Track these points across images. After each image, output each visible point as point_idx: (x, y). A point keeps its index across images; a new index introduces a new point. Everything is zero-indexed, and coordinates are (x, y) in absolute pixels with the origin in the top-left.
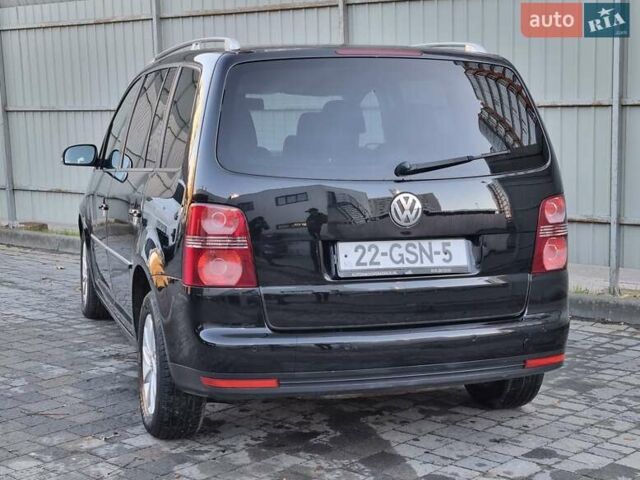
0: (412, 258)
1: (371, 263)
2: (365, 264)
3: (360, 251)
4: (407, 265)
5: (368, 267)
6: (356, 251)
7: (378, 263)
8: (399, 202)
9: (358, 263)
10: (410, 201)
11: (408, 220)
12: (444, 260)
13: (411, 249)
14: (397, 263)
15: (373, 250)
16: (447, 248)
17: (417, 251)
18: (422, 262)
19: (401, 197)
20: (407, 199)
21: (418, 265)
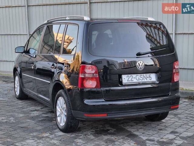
0: (142, 79)
1: (131, 80)
2: (130, 81)
3: (128, 77)
5: (130, 82)
6: (127, 77)
7: (133, 81)
8: (139, 63)
9: (128, 81)
10: (141, 63)
11: (141, 68)
12: (150, 79)
13: (141, 76)
14: (138, 80)
15: (132, 77)
16: (150, 76)
17: (143, 77)
18: (144, 80)
19: (139, 62)
20: (140, 62)
21: (143, 81)
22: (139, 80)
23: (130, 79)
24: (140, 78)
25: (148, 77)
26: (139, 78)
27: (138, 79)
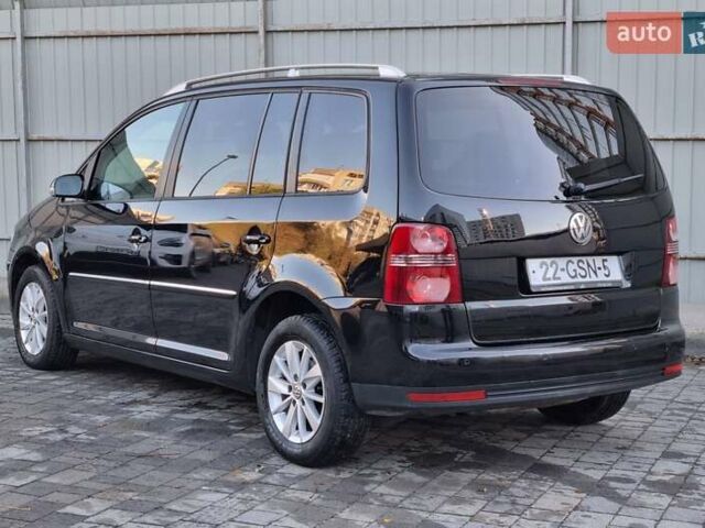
0: (583, 273)
1: (554, 277)
2: (549, 279)
3: (544, 267)
4: (580, 279)
5: (553, 281)
6: (541, 267)
7: (559, 278)
9: (544, 279)
13: (581, 264)
14: (573, 277)
15: (554, 266)
17: (585, 266)
21: (587, 279)
22: (576, 276)
23: (550, 274)
24: (579, 271)
25: (600, 269)
26: (575, 270)
27: (573, 274)
